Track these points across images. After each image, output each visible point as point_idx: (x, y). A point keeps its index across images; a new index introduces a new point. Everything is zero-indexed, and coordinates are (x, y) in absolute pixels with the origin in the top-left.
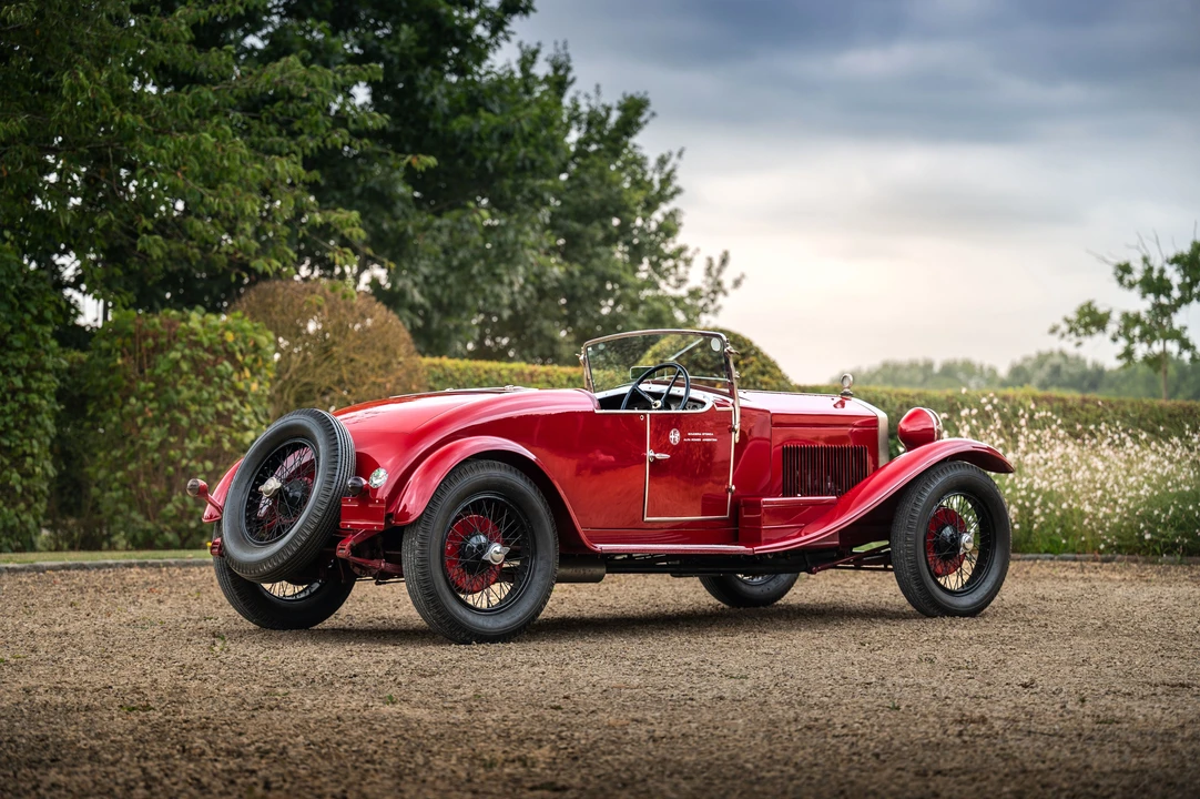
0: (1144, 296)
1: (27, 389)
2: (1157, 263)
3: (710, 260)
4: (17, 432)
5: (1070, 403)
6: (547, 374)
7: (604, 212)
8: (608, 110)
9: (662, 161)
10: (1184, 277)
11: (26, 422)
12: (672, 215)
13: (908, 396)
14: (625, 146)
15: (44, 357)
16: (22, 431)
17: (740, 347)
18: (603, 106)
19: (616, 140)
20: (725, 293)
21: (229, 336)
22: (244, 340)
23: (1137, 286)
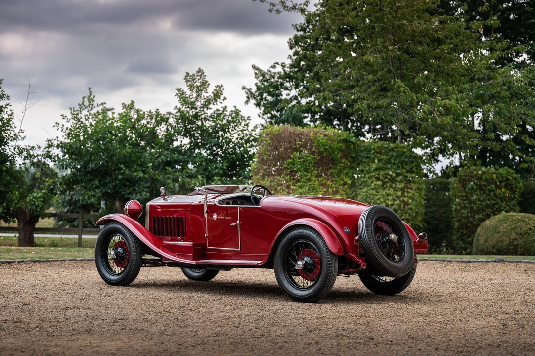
21: (495, 175)
22: (502, 177)
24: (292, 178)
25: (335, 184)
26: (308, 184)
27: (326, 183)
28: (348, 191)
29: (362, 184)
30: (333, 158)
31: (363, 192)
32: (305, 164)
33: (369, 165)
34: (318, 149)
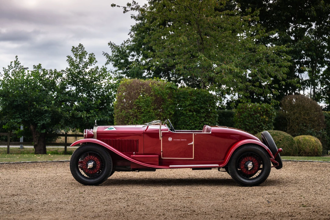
22: (264, 109)
24: (138, 111)
25: (165, 114)
26: (148, 114)
27: (159, 113)
28: (172, 118)
29: (180, 114)
30: (163, 98)
31: (182, 119)
32: (146, 102)
33: (185, 102)
34: (154, 93)
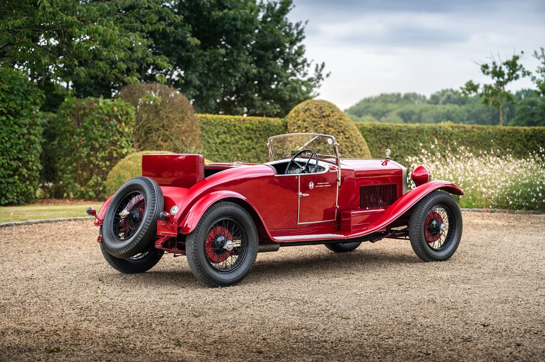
0: (493, 78)
1: (30, 133)
2: (499, 64)
3: (317, 65)
4: (25, 152)
5: (467, 129)
6: (250, 120)
7: (273, 46)
8: (276, 4)
9: (298, 25)
10: (509, 70)
11: (29, 147)
12: (301, 48)
13: (400, 127)
14: (282, 19)
15: (36, 120)
16: (27, 151)
17: (331, 108)
18: (274, 2)
19: (279, 17)
20: (323, 79)
21: (116, 109)
22: (122, 110)
23: (490, 74)
